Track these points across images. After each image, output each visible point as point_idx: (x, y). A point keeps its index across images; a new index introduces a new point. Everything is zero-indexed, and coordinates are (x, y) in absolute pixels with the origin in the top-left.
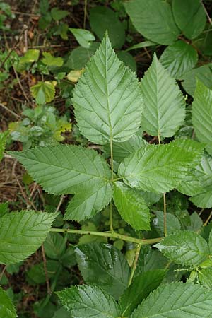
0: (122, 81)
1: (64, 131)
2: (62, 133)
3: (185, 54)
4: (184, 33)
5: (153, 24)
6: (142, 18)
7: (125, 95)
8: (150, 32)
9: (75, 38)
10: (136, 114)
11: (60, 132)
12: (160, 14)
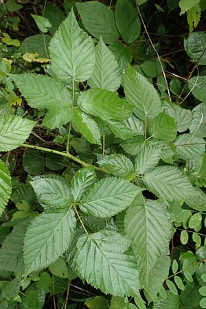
0: (82, 41)
1: (15, 104)
2: (13, 106)
3: (122, 54)
4: (123, 37)
5: (99, 25)
6: (90, 18)
7: (84, 51)
8: (96, 31)
9: (36, 25)
10: (90, 65)
11: (11, 104)
12: (105, 18)
